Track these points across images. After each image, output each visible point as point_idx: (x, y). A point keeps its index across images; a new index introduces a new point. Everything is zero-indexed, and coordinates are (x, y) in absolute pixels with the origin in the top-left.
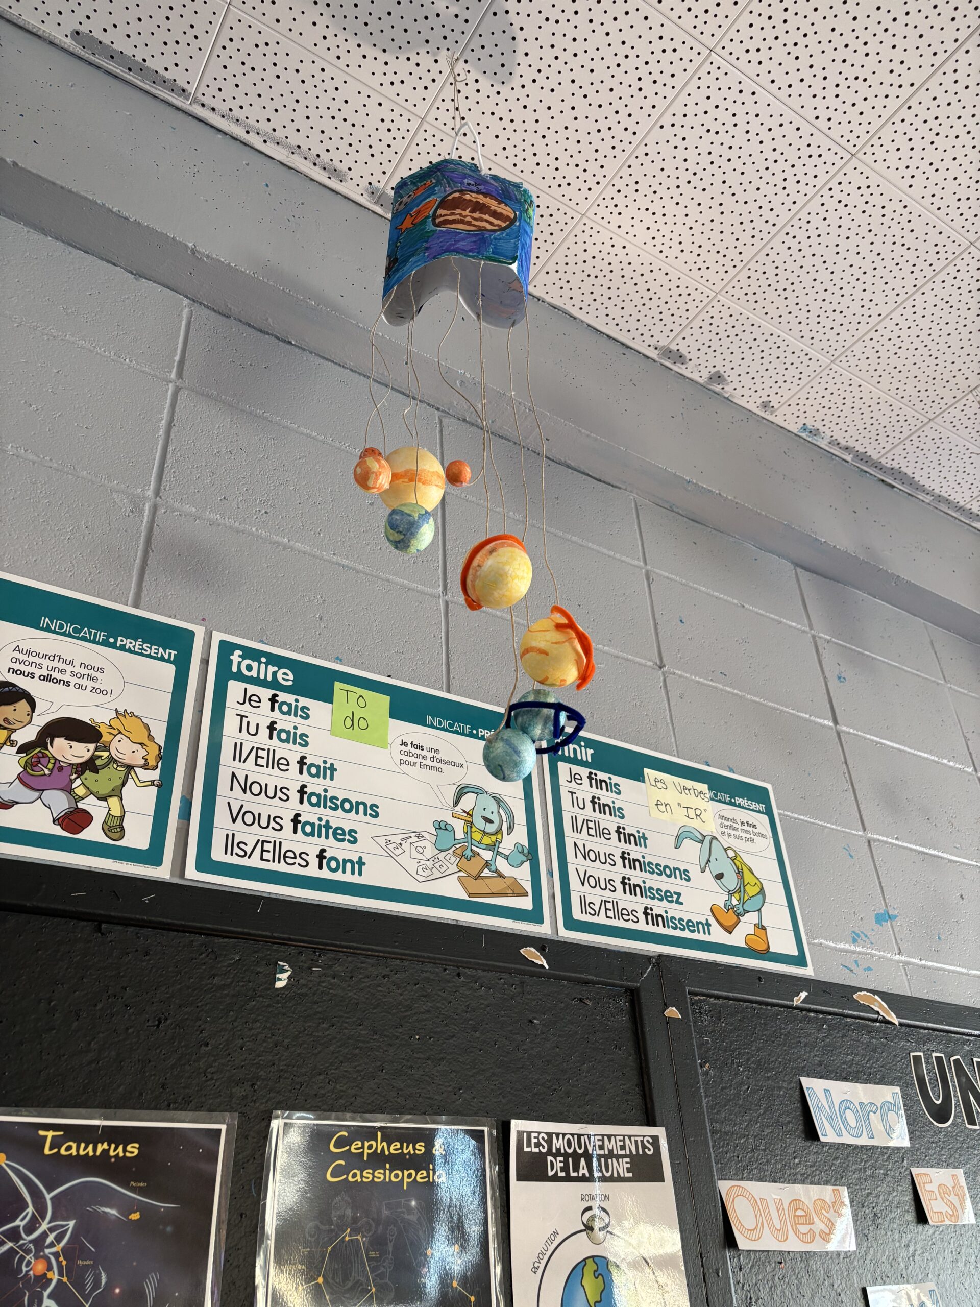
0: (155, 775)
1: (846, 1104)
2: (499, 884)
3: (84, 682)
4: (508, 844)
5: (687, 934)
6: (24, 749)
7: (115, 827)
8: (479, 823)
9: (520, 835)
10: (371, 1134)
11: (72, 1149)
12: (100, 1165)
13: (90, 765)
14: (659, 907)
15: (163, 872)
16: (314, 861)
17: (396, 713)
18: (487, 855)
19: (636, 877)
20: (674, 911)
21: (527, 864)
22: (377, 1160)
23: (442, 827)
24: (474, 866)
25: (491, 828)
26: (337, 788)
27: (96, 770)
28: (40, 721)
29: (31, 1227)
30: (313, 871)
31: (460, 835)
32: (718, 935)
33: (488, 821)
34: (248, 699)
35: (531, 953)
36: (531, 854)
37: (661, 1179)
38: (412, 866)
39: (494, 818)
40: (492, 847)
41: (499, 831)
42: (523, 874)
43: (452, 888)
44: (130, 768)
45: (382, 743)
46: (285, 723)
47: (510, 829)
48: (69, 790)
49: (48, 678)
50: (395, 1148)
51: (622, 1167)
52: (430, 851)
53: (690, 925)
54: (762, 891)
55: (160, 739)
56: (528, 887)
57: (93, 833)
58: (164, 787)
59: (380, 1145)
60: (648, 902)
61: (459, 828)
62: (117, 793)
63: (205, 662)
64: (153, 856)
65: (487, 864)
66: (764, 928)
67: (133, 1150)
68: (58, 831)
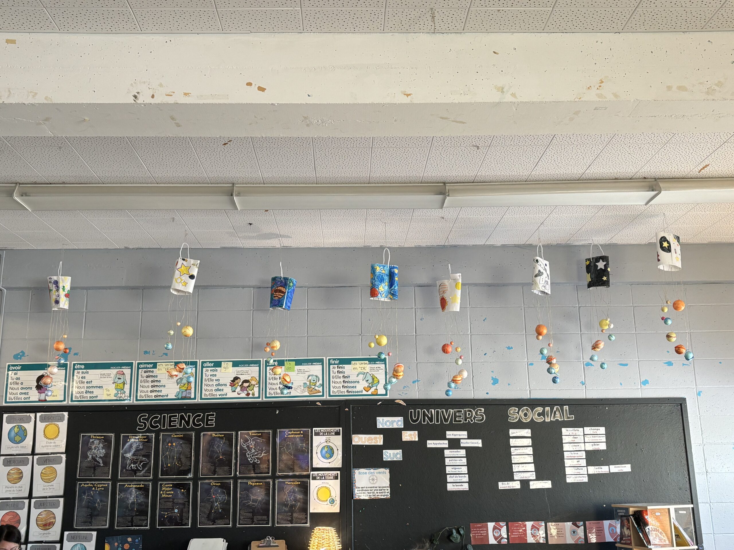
0: (258, 385)
1: (388, 421)
2: (316, 391)
3: (246, 373)
4: (318, 384)
5: (357, 394)
6: (240, 386)
7: (253, 394)
8: (312, 381)
9: (321, 382)
11: (253, 434)
12: (257, 436)
13: (249, 386)
14: (350, 390)
15: (261, 400)
17: (297, 364)
19: (346, 385)
20: (354, 390)
22: (292, 434)
23: (305, 384)
24: (311, 389)
25: (314, 382)
27: (250, 387)
28: (241, 381)
29: (250, 442)
31: (308, 384)
32: (364, 393)
33: (314, 381)
34: (270, 369)
35: (318, 403)
36: (323, 385)
37: (340, 435)
38: (299, 391)
39: (316, 380)
40: (315, 385)
41: (316, 382)
42: (321, 389)
43: (307, 394)
44: (254, 385)
45: (294, 371)
47: (319, 381)
48: (247, 390)
51: (334, 433)
52: (302, 388)
53: (357, 392)
54: (379, 382)
55: (258, 380)
56: (321, 391)
57: (251, 396)
58: (259, 387)
59: (293, 432)
60: (348, 389)
61: (308, 383)
62: (253, 389)
63: (263, 364)
64: (259, 397)
65: (313, 388)
66: (377, 389)
67: (260, 434)
68: (246, 396)
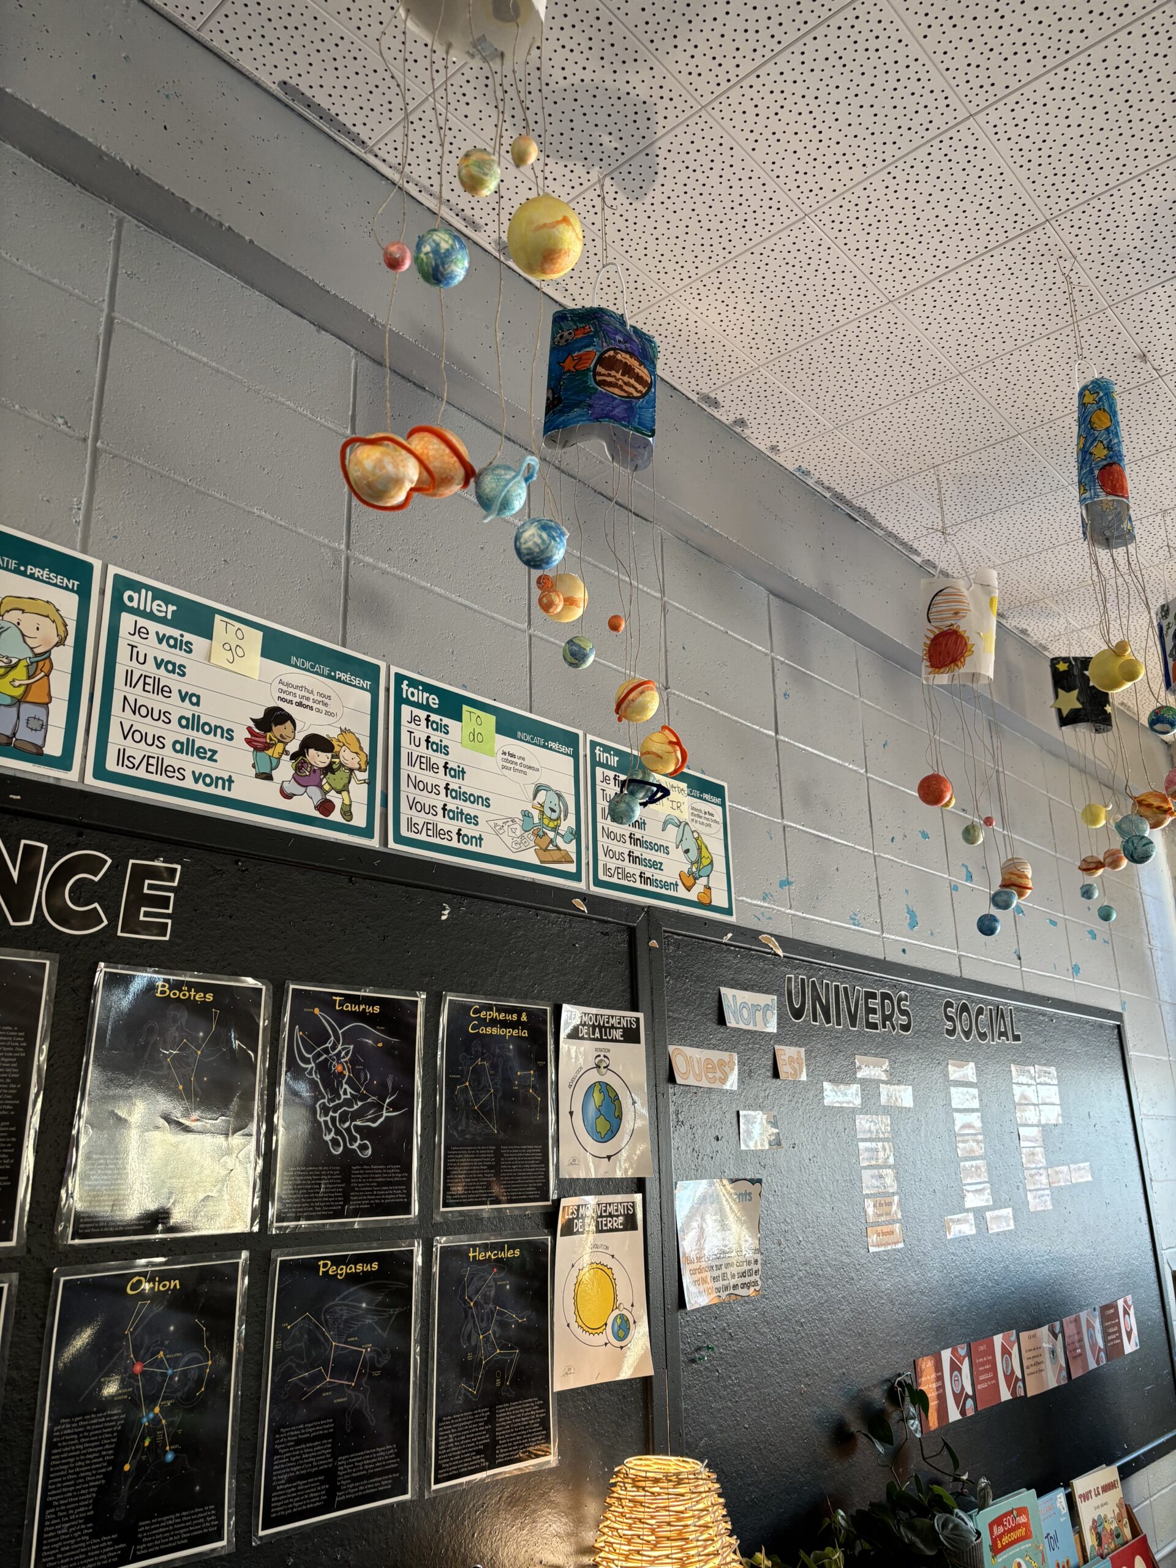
0: (365, 776)
1: (744, 1005)
2: (557, 855)
3: (321, 707)
5: (663, 891)
6: (294, 757)
7: (347, 813)
8: (548, 812)
9: (571, 822)
10: (489, 1008)
11: (349, 1007)
12: (361, 1016)
13: (329, 769)
14: (649, 872)
15: (374, 843)
16: (455, 837)
17: (501, 729)
18: (551, 835)
19: (638, 851)
20: (658, 875)
21: (574, 841)
22: (494, 1022)
23: (526, 814)
24: (544, 842)
25: (554, 816)
26: (467, 785)
27: (333, 772)
28: (300, 736)
29: (334, 1048)
30: (454, 844)
31: (536, 821)
32: (682, 893)
33: (553, 811)
34: (414, 719)
35: (577, 902)
36: (577, 835)
37: (638, 1042)
38: (509, 841)
39: (556, 808)
40: (555, 829)
41: (559, 818)
42: (571, 848)
43: (531, 857)
44: (351, 770)
45: (492, 754)
46: (436, 737)
47: (566, 816)
48: (321, 787)
49: (300, 704)
50: (502, 1016)
51: (618, 1034)
52: (519, 832)
53: (666, 885)
54: (711, 863)
55: (367, 750)
56: (574, 856)
57: (336, 816)
58: (371, 783)
59: (495, 1014)
60: (643, 868)
61: (536, 814)
62: (346, 788)
63: (388, 690)
64: (368, 832)
65: (551, 841)
66: (709, 888)
67: (377, 1009)
68: (317, 814)
